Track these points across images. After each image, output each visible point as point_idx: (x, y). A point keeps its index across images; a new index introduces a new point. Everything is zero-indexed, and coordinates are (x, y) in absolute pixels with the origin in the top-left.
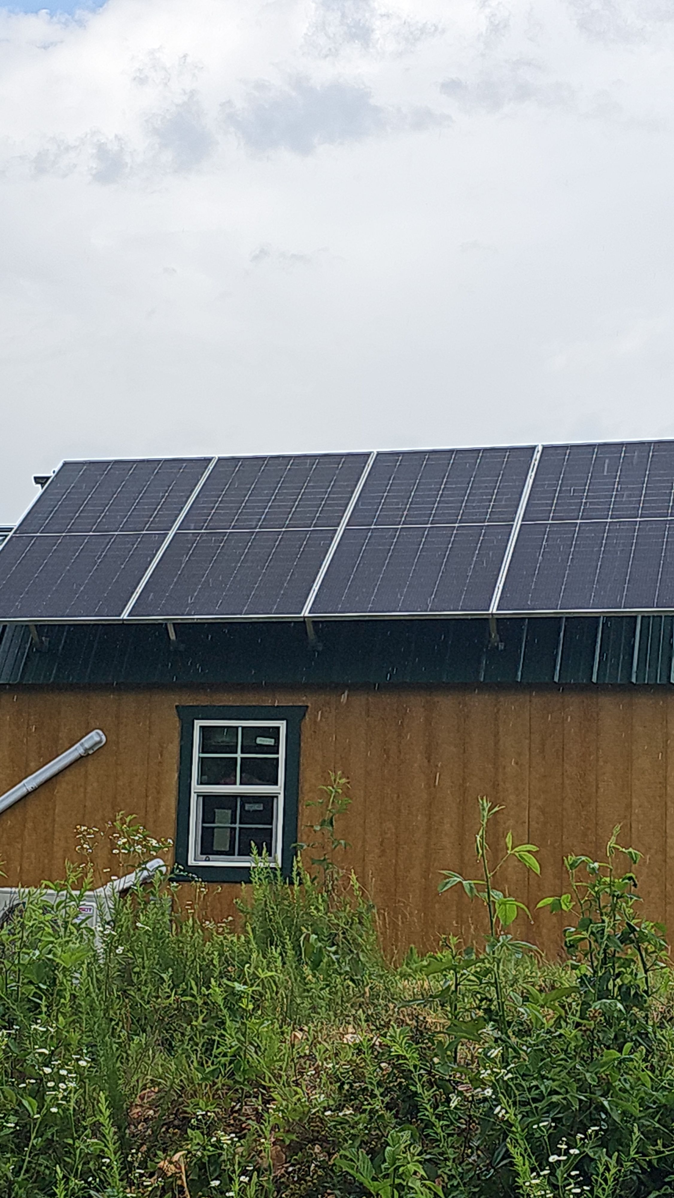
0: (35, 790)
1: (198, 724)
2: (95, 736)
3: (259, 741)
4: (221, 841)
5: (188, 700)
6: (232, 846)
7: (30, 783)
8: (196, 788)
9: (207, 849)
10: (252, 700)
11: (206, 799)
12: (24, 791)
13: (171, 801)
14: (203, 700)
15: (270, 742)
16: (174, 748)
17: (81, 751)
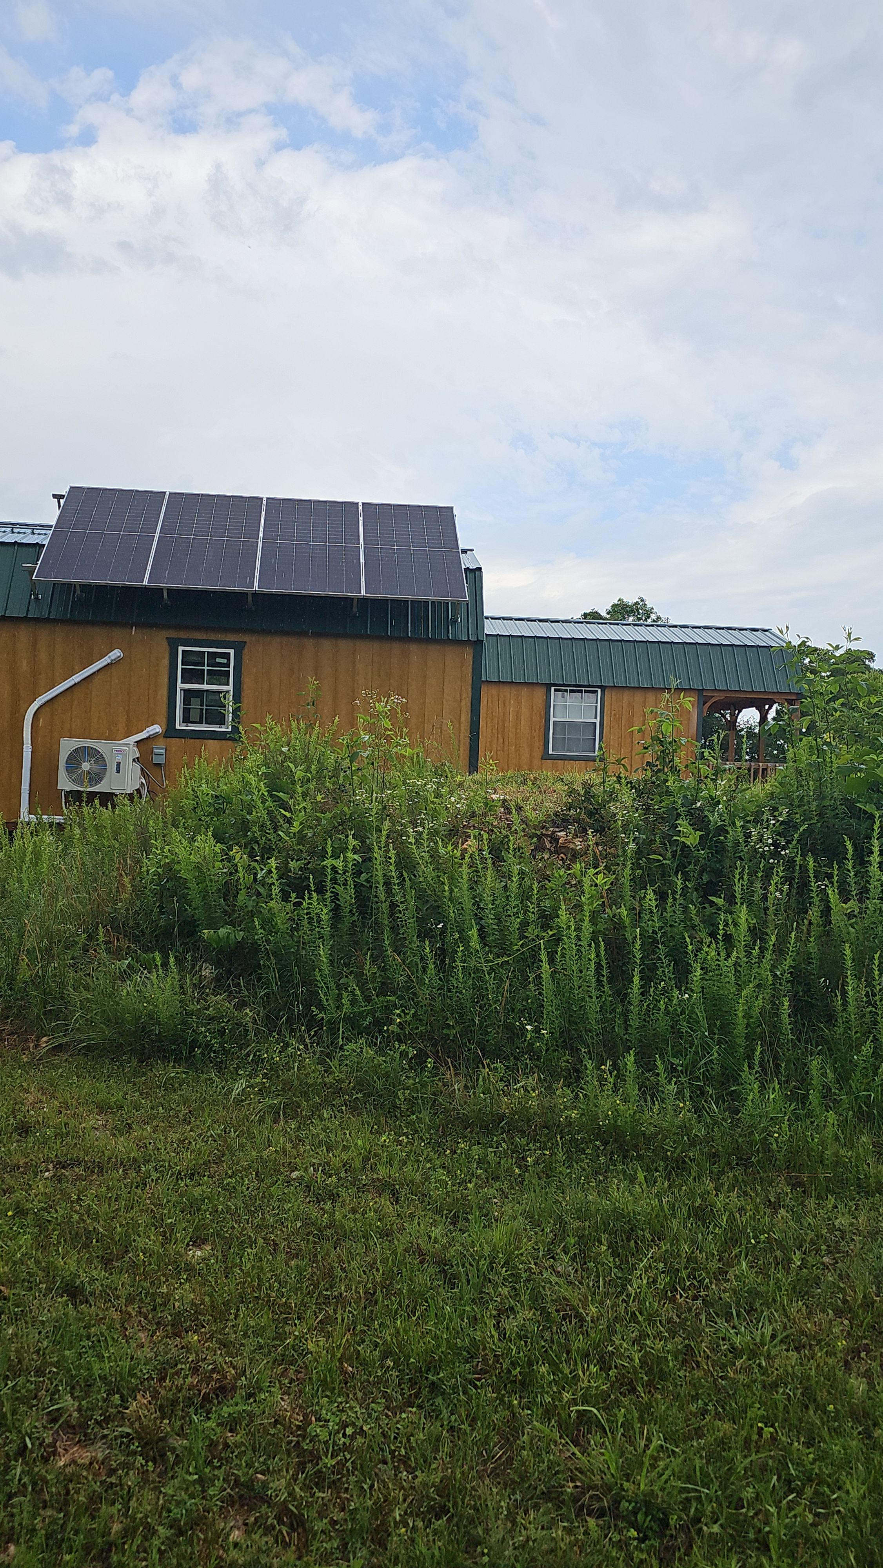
0: (79, 682)
1: (181, 649)
2: (116, 653)
3: (218, 660)
4: (194, 715)
5: (173, 634)
6: (201, 717)
7: (77, 678)
8: (180, 685)
9: (186, 720)
10: (213, 636)
11: (186, 691)
12: (72, 683)
13: (164, 692)
14: (183, 635)
15: (224, 661)
16: (166, 662)
17: (109, 661)
